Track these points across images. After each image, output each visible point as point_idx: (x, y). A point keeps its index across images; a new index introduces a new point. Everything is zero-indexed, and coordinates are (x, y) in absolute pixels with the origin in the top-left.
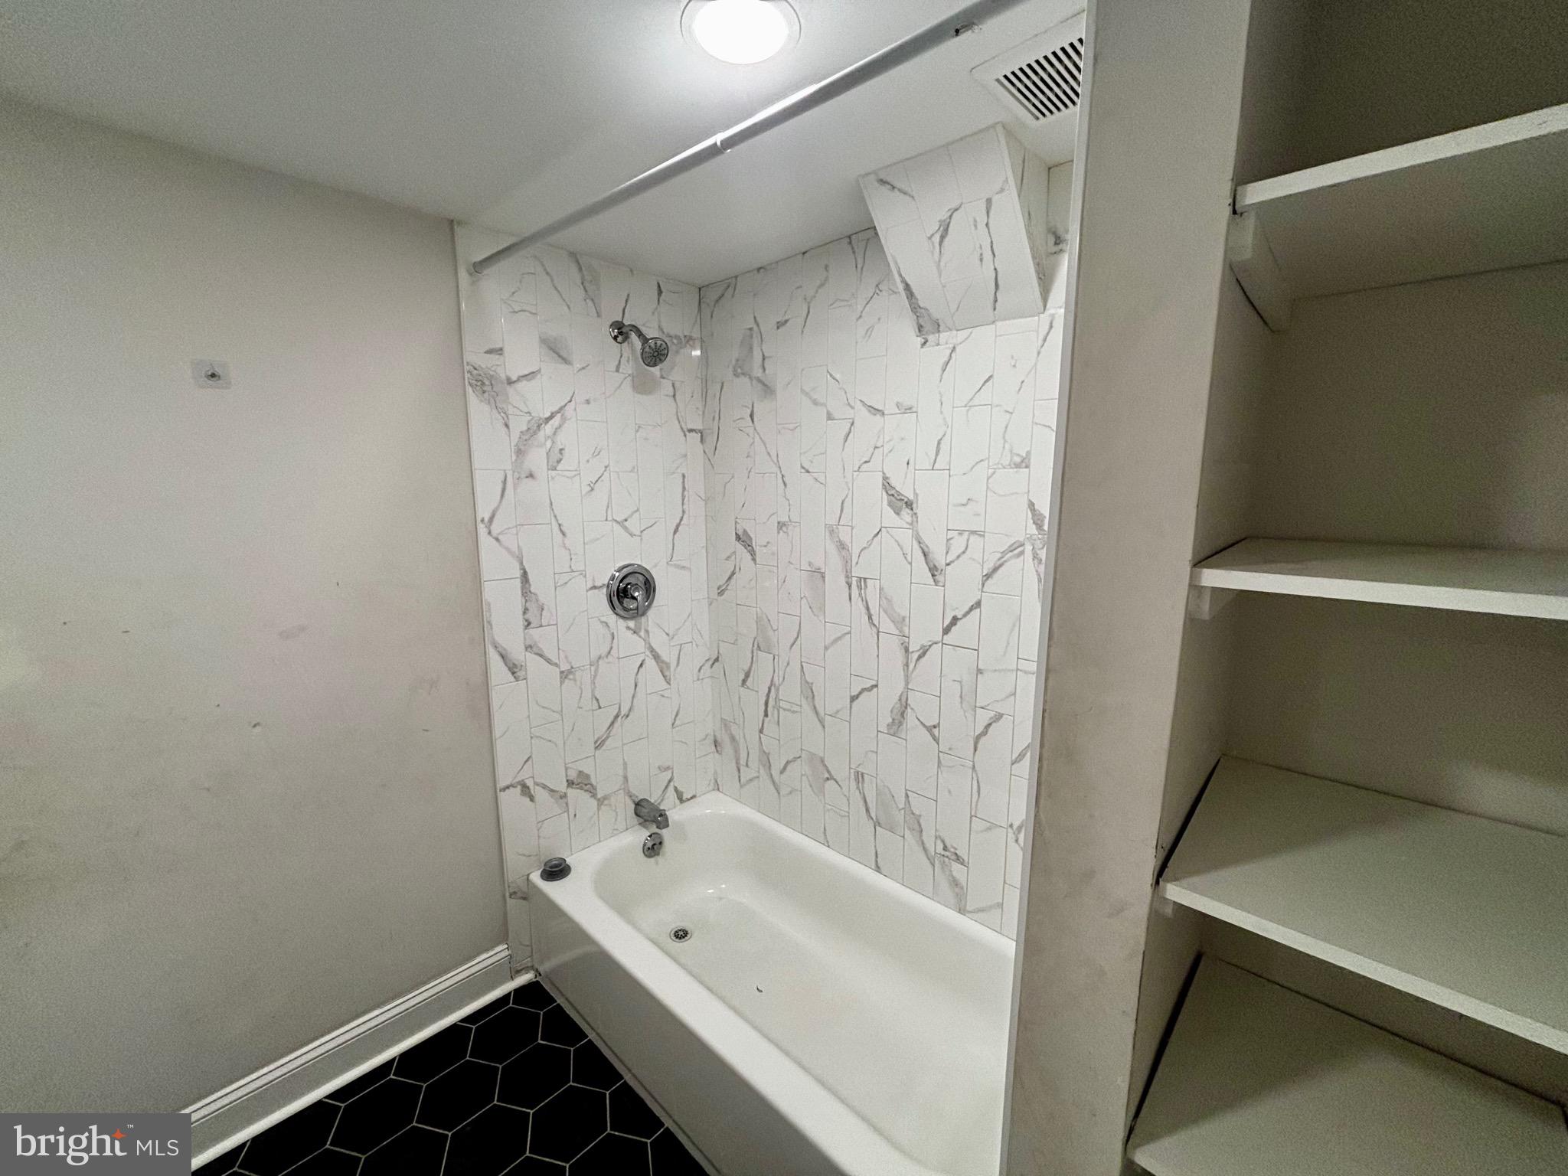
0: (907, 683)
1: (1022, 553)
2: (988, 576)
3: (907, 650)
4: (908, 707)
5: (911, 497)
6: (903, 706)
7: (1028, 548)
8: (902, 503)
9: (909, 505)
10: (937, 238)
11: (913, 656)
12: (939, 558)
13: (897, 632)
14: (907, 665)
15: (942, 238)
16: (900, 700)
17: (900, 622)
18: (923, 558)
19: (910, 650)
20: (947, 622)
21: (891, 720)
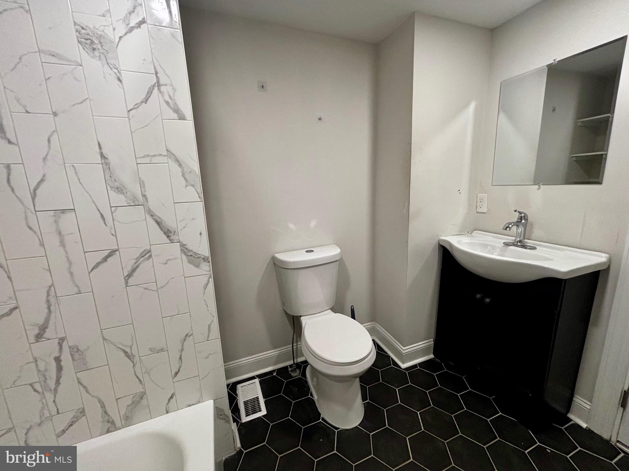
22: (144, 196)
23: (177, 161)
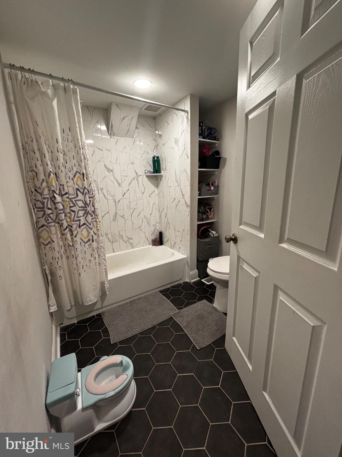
0: (116, 209)
1: (135, 179)
2: (130, 184)
3: (115, 202)
4: (117, 214)
5: (112, 169)
6: (116, 214)
7: (136, 178)
8: (110, 170)
9: (112, 171)
10: (122, 119)
11: (116, 203)
12: (120, 182)
13: (112, 199)
14: (116, 205)
15: (123, 120)
16: (115, 213)
17: (112, 196)
18: (116, 182)
19: (116, 201)
20: (123, 194)
21: (113, 218)
22: (180, 183)
23: (186, 172)
